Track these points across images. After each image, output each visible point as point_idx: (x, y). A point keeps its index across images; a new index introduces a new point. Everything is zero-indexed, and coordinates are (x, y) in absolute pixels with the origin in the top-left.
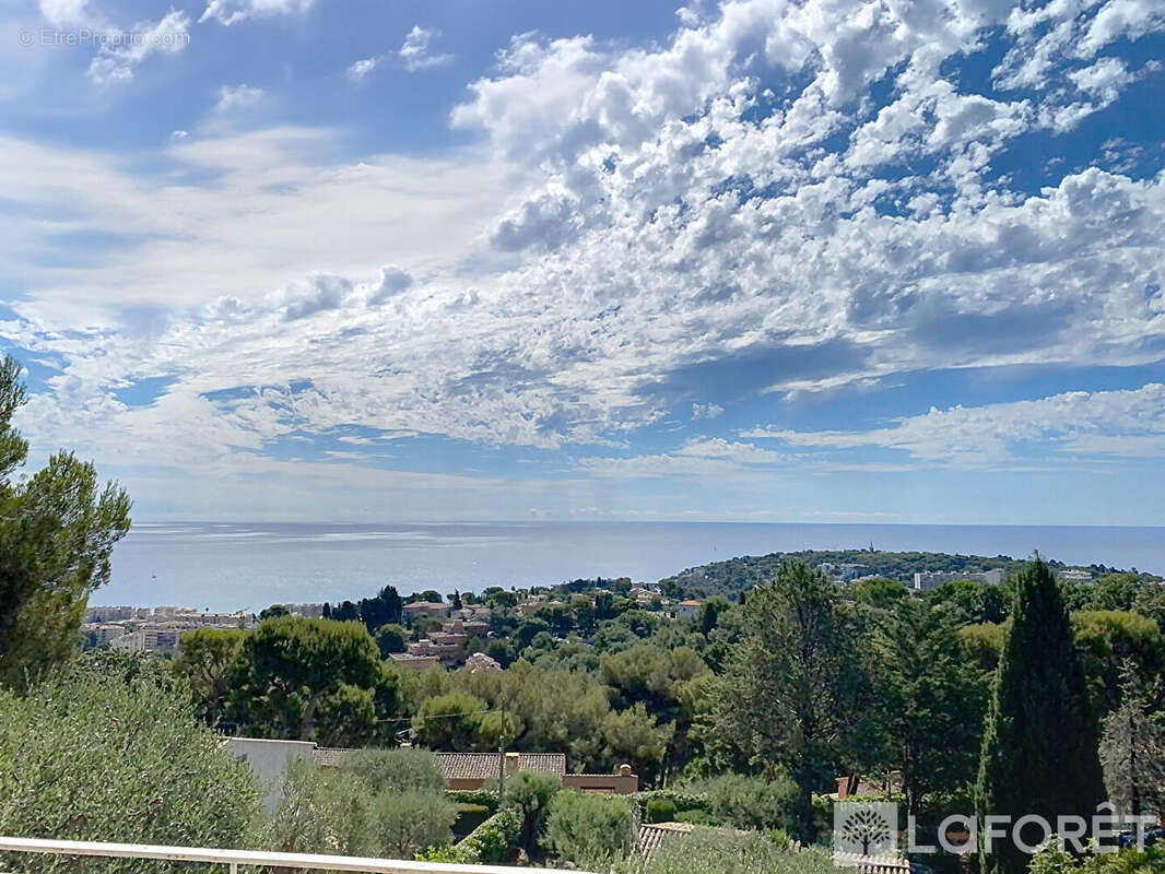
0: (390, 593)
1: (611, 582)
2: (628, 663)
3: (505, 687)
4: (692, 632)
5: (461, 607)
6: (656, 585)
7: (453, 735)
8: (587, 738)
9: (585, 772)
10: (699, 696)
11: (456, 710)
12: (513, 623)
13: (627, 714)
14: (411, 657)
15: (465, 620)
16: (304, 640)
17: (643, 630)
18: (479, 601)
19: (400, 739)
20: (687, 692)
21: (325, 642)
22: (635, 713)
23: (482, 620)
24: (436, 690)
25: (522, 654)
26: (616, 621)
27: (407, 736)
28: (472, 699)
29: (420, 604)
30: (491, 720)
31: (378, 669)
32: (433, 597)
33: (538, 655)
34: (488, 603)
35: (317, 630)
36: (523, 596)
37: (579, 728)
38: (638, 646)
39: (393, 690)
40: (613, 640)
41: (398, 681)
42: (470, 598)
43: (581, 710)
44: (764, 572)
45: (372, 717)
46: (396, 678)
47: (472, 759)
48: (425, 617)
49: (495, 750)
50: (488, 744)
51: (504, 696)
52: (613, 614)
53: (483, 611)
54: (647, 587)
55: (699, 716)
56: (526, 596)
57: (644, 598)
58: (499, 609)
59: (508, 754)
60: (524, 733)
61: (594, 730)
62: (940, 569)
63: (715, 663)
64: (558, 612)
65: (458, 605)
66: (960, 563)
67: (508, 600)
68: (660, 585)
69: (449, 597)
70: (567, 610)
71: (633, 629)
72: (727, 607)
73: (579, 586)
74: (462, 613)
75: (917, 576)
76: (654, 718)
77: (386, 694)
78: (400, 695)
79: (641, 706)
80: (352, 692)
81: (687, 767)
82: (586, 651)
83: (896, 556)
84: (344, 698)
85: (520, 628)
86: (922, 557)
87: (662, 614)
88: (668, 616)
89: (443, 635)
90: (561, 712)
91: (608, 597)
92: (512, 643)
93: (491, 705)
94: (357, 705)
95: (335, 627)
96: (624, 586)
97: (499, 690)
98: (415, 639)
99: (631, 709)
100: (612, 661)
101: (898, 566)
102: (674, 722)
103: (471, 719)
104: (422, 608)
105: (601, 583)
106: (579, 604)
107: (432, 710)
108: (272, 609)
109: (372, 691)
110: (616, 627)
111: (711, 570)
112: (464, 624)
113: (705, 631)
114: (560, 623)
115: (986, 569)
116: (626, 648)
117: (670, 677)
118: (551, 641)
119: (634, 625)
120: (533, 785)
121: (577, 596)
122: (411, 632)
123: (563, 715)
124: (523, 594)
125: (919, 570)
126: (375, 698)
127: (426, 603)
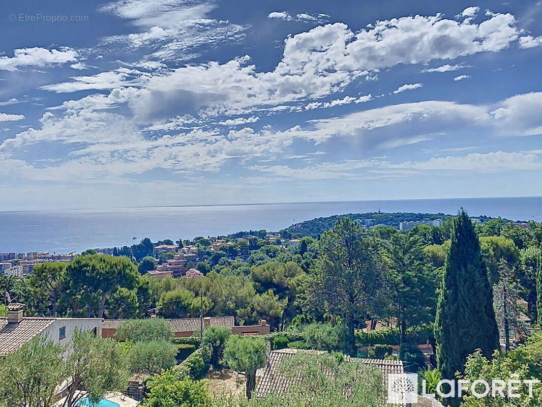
0: (147, 242)
1: (256, 232)
2: (264, 270)
3: (204, 285)
4: (296, 254)
5: (183, 247)
6: (278, 233)
7: (176, 310)
8: (245, 308)
9: (244, 325)
10: (298, 285)
11: (179, 297)
12: (209, 254)
13: (264, 295)
14: (158, 272)
15: (185, 253)
16: (98, 267)
17: (273, 255)
18: (192, 244)
19: (150, 313)
20: (293, 283)
21: (108, 267)
22: (268, 294)
23: (193, 253)
24: (168, 288)
25: (214, 268)
26: (258, 251)
27: (154, 312)
28: (187, 291)
29: (162, 246)
30: (196, 302)
31: (137, 279)
32: (169, 242)
33: (221, 269)
34: (196, 245)
35: (104, 261)
36: (214, 240)
37: (241, 303)
38: (270, 262)
39: (147, 289)
40: (257, 260)
41: (149, 285)
42: (187, 243)
43: (242, 294)
44: (329, 225)
45: (136, 303)
46: (148, 283)
47: (187, 321)
48: (165, 252)
49: (199, 316)
50: (195, 313)
51: (203, 290)
52: (257, 247)
53: (194, 248)
54: (274, 234)
55: (299, 295)
56: (215, 241)
57: (272, 239)
58: (202, 247)
59: (205, 318)
60: (213, 307)
61: (249, 304)
62: (411, 220)
63: (306, 268)
64: (231, 248)
65: (181, 246)
66: (420, 217)
67: (206, 243)
68: (280, 233)
69: (177, 242)
70: (235, 247)
71: (267, 254)
72: (312, 242)
73: (241, 235)
74: (184, 250)
75: (401, 224)
76: (277, 296)
77: (143, 291)
78: (150, 292)
79: (271, 291)
80: (125, 291)
81: (294, 319)
82: (245, 266)
83: (391, 214)
84: (121, 294)
85: (212, 256)
86: (403, 215)
87: (281, 246)
88: (284, 247)
89: (174, 261)
90: (232, 296)
91: (255, 239)
92: (209, 263)
93: (197, 295)
94: (128, 297)
95: (114, 259)
96: (262, 234)
97: (200, 286)
98: (160, 263)
99: (266, 293)
100: (256, 270)
101: (392, 219)
102: (287, 298)
103: (186, 302)
104: (163, 248)
105: (252, 233)
106: (242, 244)
107: (166, 299)
108: (87, 251)
109: (136, 290)
110: (259, 254)
111: (304, 225)
112: (185, 255)
113: (302, 253)
114: (232, 252)
115: (433, 219)
116: (264, 263)
117: (284, 276)
118: (227, 261)
119: (268, 252)
120: (217, 334)
121: (240, 240)
122: (158, 260)
123: (233, 297)
124: (213, 240)
125: (402, 221)
126: (137, 294)
127: (165, 246)
